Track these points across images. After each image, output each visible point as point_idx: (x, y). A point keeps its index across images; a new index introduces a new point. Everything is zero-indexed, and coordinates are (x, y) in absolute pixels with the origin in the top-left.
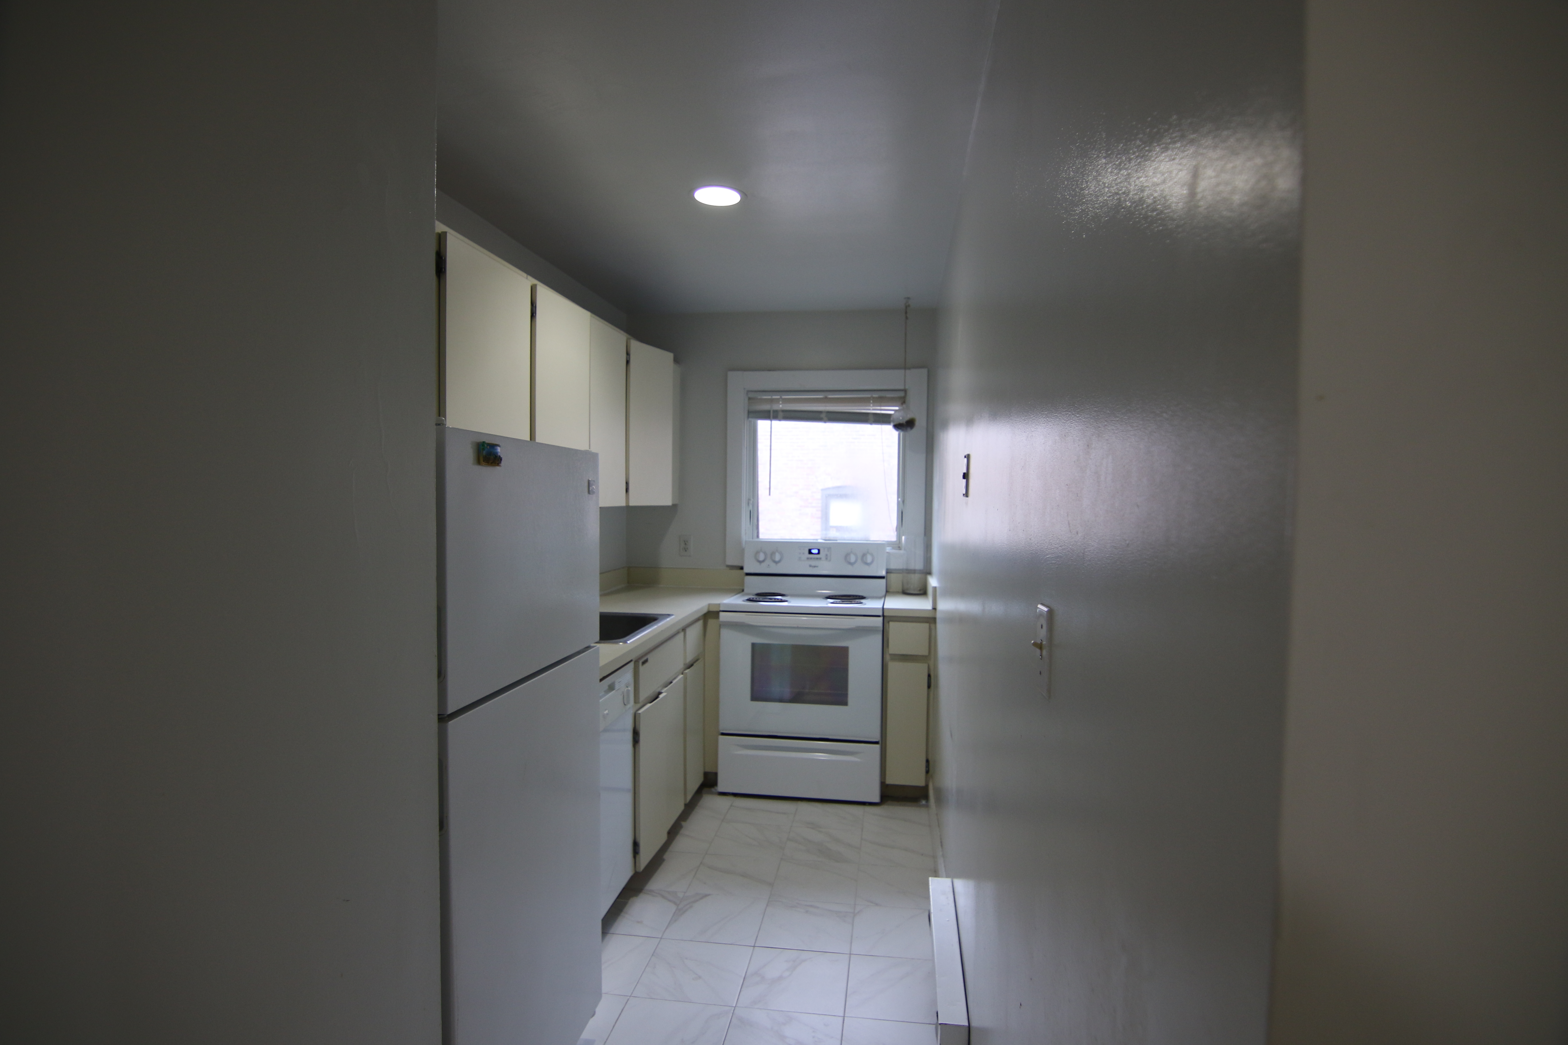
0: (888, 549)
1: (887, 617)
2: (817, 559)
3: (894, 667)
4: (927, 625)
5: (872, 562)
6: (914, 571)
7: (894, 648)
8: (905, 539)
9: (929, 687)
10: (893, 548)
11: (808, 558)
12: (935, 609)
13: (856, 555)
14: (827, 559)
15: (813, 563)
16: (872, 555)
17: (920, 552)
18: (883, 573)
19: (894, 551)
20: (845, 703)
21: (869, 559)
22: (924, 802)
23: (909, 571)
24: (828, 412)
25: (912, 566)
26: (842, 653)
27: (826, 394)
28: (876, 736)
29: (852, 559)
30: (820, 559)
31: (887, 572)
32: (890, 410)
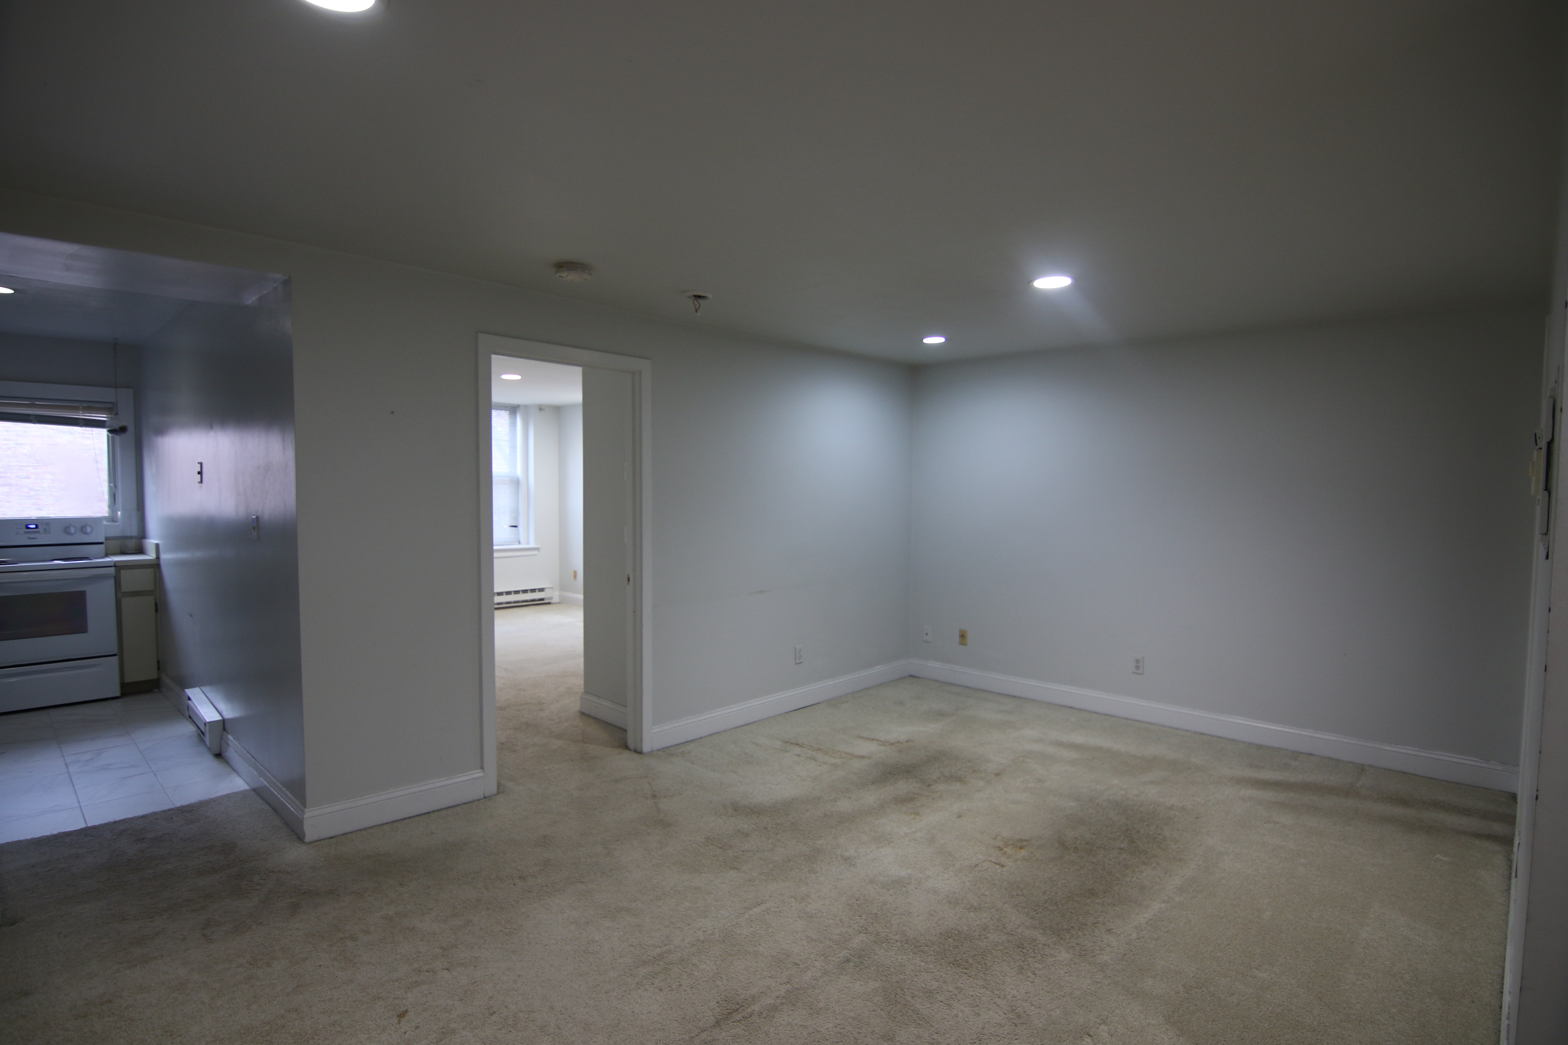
0: (105, 523)
1: (117, 566)
2: (36, 532)
3: (126, 602)
4: (152, 570)
5: (91, 533)
6: (131, 537)
7: (125, 588)
8: (121, 514)
9: (156, 611)
10: (108, 521)
11: (26, 532)
12: (158, 558)
13: (75, 527)
14: (45, 532)
15: (32, 536)
16: (90, 526)
17: (134, 523)
18: (102, 540)
19: (108, 523)
20: (85, 631)
21: (89, 530)
22: (157, 690)
23: (124, 538)
24: (37, 416)
25: (128, 534)
26: (80, 597)
27: (32, 401)
28: (114, 649)
29: (72, 530)
30: (39, 532)
31: (106, 540)
32: (102, 417)
